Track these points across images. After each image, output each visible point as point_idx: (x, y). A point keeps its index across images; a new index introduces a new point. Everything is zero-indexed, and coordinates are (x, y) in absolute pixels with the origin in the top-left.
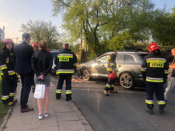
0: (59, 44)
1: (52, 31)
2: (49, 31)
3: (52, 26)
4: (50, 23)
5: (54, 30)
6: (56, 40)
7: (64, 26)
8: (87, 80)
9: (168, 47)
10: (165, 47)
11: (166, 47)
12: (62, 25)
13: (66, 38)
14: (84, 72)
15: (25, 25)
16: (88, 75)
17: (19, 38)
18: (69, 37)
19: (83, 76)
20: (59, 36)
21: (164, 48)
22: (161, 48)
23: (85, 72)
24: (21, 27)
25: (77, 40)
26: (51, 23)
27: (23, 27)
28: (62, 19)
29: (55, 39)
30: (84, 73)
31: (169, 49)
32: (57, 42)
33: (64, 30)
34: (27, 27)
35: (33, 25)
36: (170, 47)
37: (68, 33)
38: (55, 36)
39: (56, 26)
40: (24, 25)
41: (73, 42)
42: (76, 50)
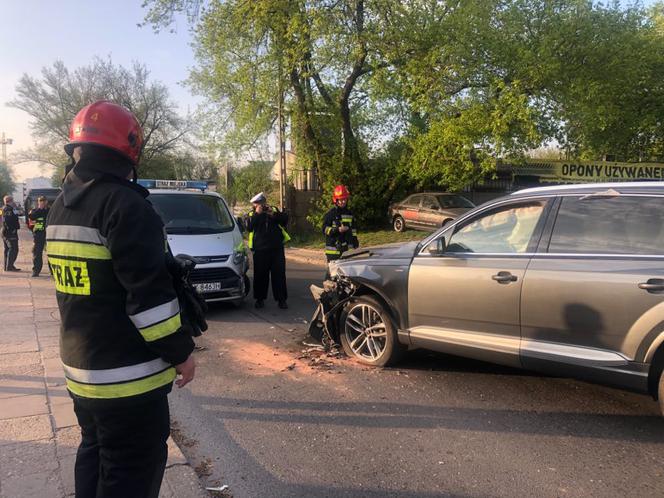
0: (179, 161)
1: (146, 109)
2: (137, 106)
3: (148, 85)
4: (139, 74)
5: (155, 101)
6: (164, 147)
7: (200, 80)
8: (372, 359)
9: (639, 166)
10: (629, 166)
11: (633, 165)
12: (193, 74)
13: (212, 134)
14: (354, 313)
15: (34, 82)
16: (378, 330)
17: (11, 141)
18: (223, 127)
19: (344, 337)
20: (178, 129)
21: (621, 172)
22: (613, 170)
23: (358, 313)
24: (18, 89)
25: (258, 141)
26: (143, 72)
27: (26, 90)
28: (192, 45)
29: (162, 139)
30: (353, 317)
31: (643, 175)
32: (171, 152)
33: (201, 99)
34: (44, 93)
35: (69, 84)
36: (647, 169)
37: (220, 111)
38: (160, 130)
39: (164, 89)
40: (31, 84)
41: (243, 148)
42: (259, 185)
